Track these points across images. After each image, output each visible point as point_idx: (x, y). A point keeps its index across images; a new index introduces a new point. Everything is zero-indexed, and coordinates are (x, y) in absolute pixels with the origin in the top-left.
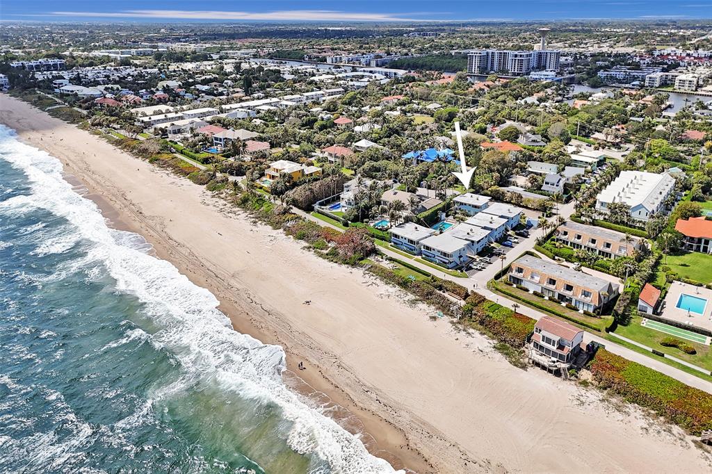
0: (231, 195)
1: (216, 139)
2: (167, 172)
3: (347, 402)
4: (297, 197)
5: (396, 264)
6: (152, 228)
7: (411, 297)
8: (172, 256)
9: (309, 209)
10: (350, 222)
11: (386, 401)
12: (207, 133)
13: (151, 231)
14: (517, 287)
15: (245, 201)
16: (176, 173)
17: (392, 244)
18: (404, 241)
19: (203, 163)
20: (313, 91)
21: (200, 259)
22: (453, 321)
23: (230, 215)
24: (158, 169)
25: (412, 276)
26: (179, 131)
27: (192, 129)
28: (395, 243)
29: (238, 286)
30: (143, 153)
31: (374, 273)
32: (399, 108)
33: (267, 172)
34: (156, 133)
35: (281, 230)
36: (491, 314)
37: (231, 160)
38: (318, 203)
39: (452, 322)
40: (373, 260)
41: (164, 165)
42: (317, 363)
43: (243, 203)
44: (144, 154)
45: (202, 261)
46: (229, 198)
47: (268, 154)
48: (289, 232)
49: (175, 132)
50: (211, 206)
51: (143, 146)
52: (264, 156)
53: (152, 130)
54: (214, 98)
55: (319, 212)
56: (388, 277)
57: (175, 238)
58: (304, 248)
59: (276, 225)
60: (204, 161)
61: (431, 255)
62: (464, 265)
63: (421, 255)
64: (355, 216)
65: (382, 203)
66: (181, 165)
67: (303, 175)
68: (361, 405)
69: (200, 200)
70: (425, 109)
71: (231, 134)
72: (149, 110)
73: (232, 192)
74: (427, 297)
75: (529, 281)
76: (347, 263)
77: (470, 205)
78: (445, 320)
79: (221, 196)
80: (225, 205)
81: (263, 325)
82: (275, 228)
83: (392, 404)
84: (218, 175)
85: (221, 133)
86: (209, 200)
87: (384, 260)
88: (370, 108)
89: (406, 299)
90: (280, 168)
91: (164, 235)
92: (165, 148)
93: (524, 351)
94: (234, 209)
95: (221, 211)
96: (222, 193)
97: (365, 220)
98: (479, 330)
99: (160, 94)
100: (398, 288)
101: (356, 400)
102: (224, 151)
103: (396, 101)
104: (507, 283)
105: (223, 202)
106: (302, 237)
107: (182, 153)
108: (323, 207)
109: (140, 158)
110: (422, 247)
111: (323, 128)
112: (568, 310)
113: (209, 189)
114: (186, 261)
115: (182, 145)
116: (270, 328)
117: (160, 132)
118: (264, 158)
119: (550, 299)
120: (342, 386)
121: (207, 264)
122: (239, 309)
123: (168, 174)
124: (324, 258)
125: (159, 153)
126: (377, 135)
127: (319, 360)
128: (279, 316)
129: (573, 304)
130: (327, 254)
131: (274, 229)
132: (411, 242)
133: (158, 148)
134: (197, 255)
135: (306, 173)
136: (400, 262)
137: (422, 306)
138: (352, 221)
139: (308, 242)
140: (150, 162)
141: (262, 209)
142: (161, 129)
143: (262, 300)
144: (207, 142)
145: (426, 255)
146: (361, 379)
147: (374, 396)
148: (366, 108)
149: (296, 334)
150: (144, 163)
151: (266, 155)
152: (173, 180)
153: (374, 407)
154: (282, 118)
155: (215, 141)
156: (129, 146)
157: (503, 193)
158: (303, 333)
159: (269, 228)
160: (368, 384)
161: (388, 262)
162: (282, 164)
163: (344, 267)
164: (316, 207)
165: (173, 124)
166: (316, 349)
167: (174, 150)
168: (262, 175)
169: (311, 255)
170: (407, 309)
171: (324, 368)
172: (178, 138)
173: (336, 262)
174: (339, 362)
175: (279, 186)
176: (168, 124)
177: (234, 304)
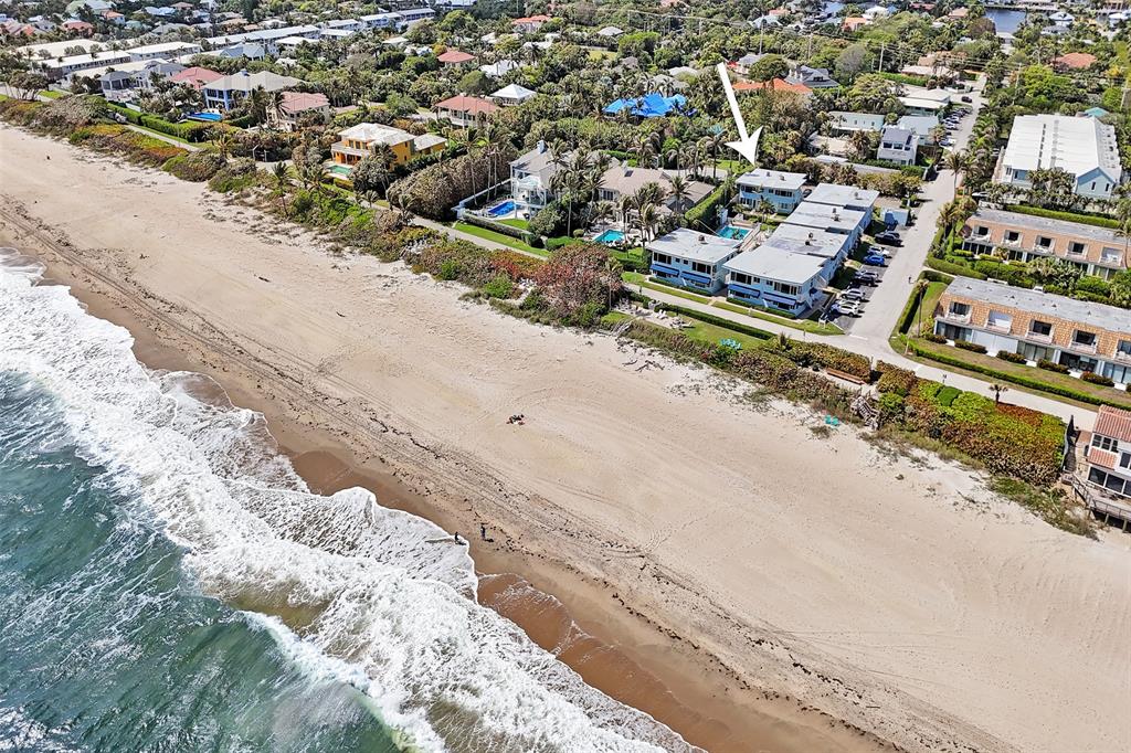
0: (269, 198)
1: (211, 93)
2: (114, 160)
3: (718, 680)
4: (417, 192)
5: (681, 317)
6: (98, 275)
7: (744, 387)
8: (162, 335)
9: (447, 217)
10: (544, 239)
11: (819, 666)
12: (189, 82)
13: (98, 282)
14: (959, 346)
15: (304, 207)
16: (135, 161)
17: (654, 276)
18: (681, 267)
19: (191, 140)
20: (377, 12)
21: (232, 336)
22: (864, 434)
23: (277, 237)
24: (93, 154)
25: (730, 340)
26: (128, 83)
27: (154, 77)
28: (660, 274)
29: (340, 394)
30: (53, 125)
31: (642, 339)
32: (548, 36)
33: (335, 148)
34: (77, 90)
35: (401, 263)
36: (950, 411)
37: (251, 131)
38: (462, 203)
39: (865, 437)
40: (627, 312)
41: (105, 146)
42: (601, 575)
43: (302, 211)
44: (58, 128)
45: (238, 340)
46: (266, 204)
47: (327, 116)
48: (418, 265)
49: (117, 86)
50: (229, 223)
51: (53, 112)
52: (320, 121)
53: (67, 84)
54: (188, 27)
55: (469, 222)
56: (679, 348)
57: (159, 294)
58: (465, 297)
59: (387, 254)
60: (193, 135)
61: (750, 292)
62: (820, 307)
63: (725, 295)
64: (557, 223)
65: (601, 194)
66: (144, 144)
67: (413, 152)
68: (758, 683)
69: (202, 210)
70: (597, 36)
71: (240, 82)
72: (57, 49)
73: (269, 191)
74: (783, 384)
75: (987, 331)
76: (572, 324)
77: (771, 191)
78: (846, 434)
79: (247, 200)
80: (261, 218)
81: (431, 486)
82: (386, 260)
83: (839, 672)
84: (231, 160)
85: (220, 83)
86: (219, 209)
87: (652, 311)
88: (497, 36)
89: (739, 391)
90: (364, 139)
91: (132, 288)
92: (103, 113)
93: (1063, 492)
94: (282, 226)
95: (254, 230)
96: (248, 195)
97: (577, 231)
98: (935, 451)
99: (74, 22)
100: (707, 370)
101: (740, 670)
102: (233, 117)
103: (539, 25)
104: (933, 340)
105: (251, 212)
106: (451, 275)
107: (140, 123)
108: (474, 212)
109: (49, 136)
110: (729, 276)
111: (421, 68)
112: (1092, 386)
113: (215, 188)
114: (198, 345)
115: (138, 109)
116: (449, 490)
117: (85, 86)
118: (320, 124)
119: (1041, 365)
120: (687, 632)
121: (253, 348)
122: (360, 450)
123: (117, 164)
124: (518, 317)
125: (89, 123)
126: (532, 78)
127: (602, 566)
128: (462, 460)
129: (1099, 371)
130: (521, 308)
131: (383, 261)
132: (701, 267)
133: (86, 113)
134: (220, 328)
135: (419, 147)
136: (688, 313)
137: (781, 405)
138: (549, 236)
139: (468, 284)
140: (74, 142)
141: (347, 221)
142: (87, 80)
143: (409, 423)
144: (191, 99)
145: (738, 294)
146: (729, 608)
147: (780, 652)
148: (490, 38)
149: (520, 501)
150: (59, 145)
151: (323, 118)
152: (133, 175)
153: (797, 686)
154: (333, 57)
155: (208, 98)
156: (21, 113)
157: (816, 167)
158: (537, 498)
159: (371, 261)
160: (749, 620)
161: (662, 314)
162: (367, 131)
163: (568, 332)
164: (462, 212)
165: (113, 70)
166: (583, 535)
167: (123, 119)
168: (327, 155)
169: (484, 313)
170: (749, 416)
171: (622, 586)
172: (126, 95)
173: (548, 324)
174: (652, 565)
175: (373, 172)
176: (102, 71)
177: (343, 439)
